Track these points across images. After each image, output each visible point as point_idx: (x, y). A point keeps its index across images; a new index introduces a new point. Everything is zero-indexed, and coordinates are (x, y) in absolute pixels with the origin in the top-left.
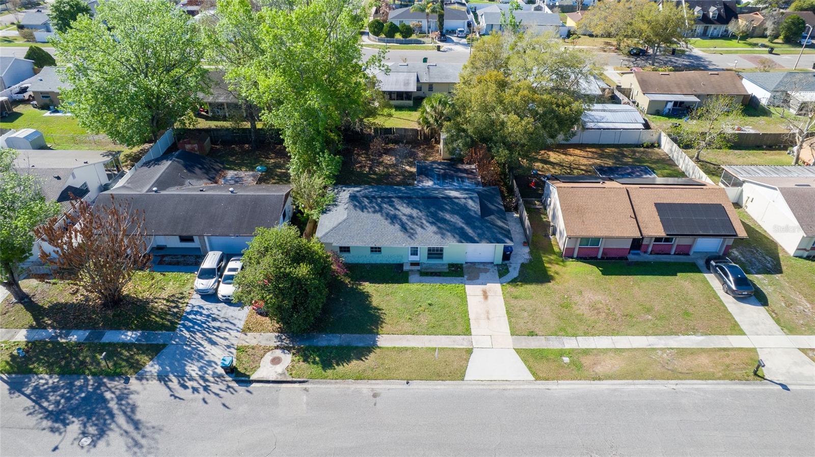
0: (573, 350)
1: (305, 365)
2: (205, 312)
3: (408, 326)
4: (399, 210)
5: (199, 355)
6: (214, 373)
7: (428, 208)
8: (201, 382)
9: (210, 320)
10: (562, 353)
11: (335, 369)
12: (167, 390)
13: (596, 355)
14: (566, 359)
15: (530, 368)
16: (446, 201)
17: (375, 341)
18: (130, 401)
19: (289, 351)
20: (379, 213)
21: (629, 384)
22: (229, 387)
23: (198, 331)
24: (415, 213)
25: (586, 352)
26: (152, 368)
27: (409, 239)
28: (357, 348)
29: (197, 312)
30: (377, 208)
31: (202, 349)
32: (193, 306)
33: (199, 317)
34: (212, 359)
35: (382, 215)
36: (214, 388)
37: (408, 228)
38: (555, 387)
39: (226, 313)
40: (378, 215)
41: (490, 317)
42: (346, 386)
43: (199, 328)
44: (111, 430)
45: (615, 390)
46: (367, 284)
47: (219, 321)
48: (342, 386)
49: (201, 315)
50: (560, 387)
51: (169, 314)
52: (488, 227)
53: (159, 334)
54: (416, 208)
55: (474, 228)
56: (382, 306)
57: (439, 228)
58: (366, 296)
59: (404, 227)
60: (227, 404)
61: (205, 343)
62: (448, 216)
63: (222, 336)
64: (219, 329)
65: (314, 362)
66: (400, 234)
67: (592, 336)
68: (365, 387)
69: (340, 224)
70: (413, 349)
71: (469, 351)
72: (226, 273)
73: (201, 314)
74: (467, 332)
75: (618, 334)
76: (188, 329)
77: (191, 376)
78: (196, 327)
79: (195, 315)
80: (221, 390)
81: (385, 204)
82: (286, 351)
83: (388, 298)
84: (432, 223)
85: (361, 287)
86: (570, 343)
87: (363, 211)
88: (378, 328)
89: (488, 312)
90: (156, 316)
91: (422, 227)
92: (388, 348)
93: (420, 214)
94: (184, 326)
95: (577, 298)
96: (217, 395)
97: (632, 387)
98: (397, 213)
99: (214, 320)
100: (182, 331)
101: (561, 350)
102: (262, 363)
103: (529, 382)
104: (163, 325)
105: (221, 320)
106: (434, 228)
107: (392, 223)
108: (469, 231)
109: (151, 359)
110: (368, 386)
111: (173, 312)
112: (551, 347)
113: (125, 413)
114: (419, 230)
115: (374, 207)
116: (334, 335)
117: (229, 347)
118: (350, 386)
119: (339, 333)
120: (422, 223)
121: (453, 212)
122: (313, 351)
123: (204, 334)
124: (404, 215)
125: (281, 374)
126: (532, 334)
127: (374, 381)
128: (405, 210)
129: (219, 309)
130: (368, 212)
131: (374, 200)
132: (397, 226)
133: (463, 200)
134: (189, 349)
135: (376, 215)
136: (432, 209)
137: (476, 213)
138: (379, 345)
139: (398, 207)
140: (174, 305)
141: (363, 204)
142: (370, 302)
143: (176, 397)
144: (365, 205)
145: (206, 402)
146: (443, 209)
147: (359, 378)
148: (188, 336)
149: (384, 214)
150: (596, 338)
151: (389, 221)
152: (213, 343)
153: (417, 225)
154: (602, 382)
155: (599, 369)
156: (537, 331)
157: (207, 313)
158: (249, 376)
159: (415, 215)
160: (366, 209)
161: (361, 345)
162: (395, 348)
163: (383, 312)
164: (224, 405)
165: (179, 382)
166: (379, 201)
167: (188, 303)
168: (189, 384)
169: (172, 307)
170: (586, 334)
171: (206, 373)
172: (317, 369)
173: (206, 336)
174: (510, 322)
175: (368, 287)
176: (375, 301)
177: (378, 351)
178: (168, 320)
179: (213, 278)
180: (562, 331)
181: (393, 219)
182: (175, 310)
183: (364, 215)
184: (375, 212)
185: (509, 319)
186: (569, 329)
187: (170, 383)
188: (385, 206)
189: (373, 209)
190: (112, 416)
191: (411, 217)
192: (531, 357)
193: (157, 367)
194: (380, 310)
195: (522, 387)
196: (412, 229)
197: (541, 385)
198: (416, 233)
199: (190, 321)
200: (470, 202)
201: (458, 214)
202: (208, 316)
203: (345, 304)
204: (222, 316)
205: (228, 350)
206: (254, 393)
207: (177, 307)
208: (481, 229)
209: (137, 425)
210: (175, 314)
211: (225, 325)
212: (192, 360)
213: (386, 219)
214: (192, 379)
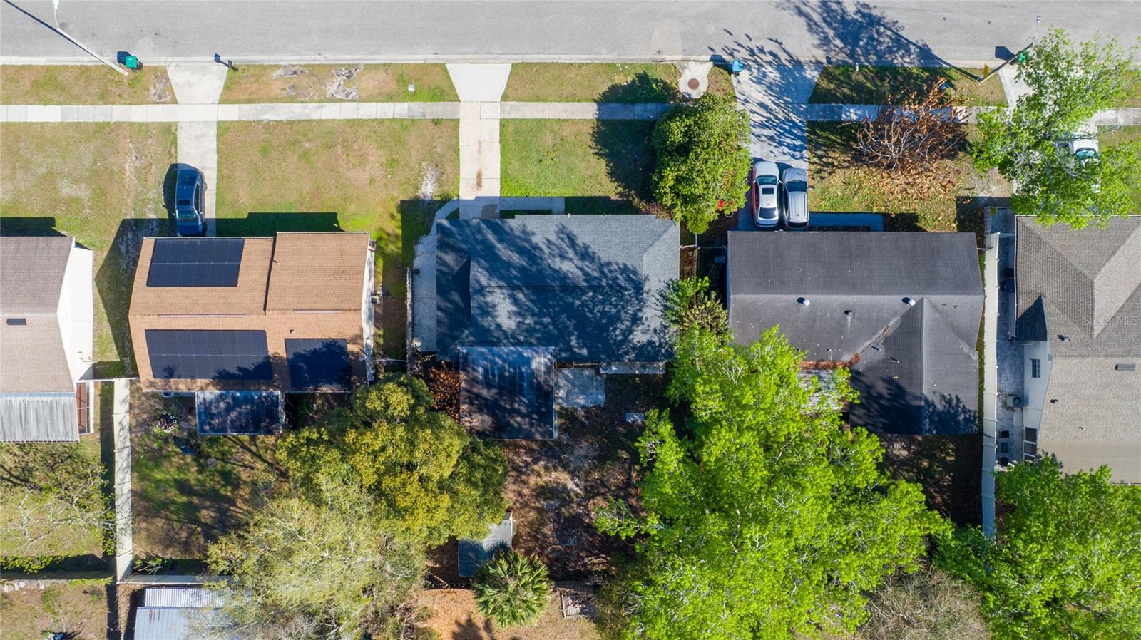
0: (402, 100)
1: (664, 78)
2: (786, 150)
3: (567, 131)
4: (578, 267)
5: (772, 90)
6: (750, 70)
7: (540, 271)
8: (759, 60)
9: (777, 138)
10: (413, 97)
11: (635, 74)
12: (787, 49)
13: (380, 94)
14: (411, 88)
15: (448, 77)
16: (516, 282)
17: (599, 109)
18: (816, 36)
19: (684, 96)
20: (602, 262)
21: (359, 60)
22: (731, 55)
23: (783, 122)
24: (557, 264)
25: (390, 98)
26: (812, 74)
27: (565, 224)
28: (617, 101)
29: (795, 150)
30: (606, 270)
31: (773, 99)
32: (802, 157)
33: (789, 141)
34: (758, 87)
35: (599, 259)
36: (743, 54)
37: (567, 240)
38: (429, 56)
39: (762, 149)
40: (605, 258)
41: (478, 145)
42: (622, 57)
43: (784, 126)
44: (820, 7)
45: (374, 53)
46: (614, 197)
47: (766, 137)
48: (626, 57)
49: (788, 144)
50: (424, 57)
51: (823, 145)
52: (466, 242)
53: (821, 117)
54: (554, 270)
55: (485, 241)
56: (594, 159)
57: (528, 241)
58: (614, 175)
59: (572, 240)
60: (727, 34)
61: (772, 106)
62: (515, 258)
63: (756, 115)
64: (763, 126)
65: (656, 81)
66: (575, 232)
67: (376, 120)
68: (606, 56)
69: (651, 245)
70: (560, 99)
71: (505, 97)
72: (775, 187)
73: (788, 146)
74: (504, 123)
75: (349, 121)
76: (795, 126)
77: (771, 66)
78: (787, 128)
79: (794, 144)
80: (738, 51)
81: (595, 278)
82: (687, 96)
83: (588, 172)
84: (536, 247)
85: (620, 189)
86: (400, 109)
87: (624, 264)
88: (598, 127)
89: (479, 152)
90: (834, 141)
91: (549, 241)
92: (586, 100)
93: (550, 261)
94: (800, 128)
95: (378, 173)
96: (740, 45)
97: (357, 57)
98: (579, 263)
99: (771, 138)
100: (800, 122)
101: (412, 101)
102: (706, 80)
103: (451, 61)
104: (824, 130)
105: (764, 138)
106: (535, 240)
107: (586, 247)
108: (491, 237)
109: (817, 84)
110: (601, 57)
111: (820, 149)
112: (422, 104)
113: (816, 24)
114: (553, 237)
115: (610, 271)
116: (641, 118)
117: (746, 101)
118: (618, 57)
119: (636, 120)
120: (549, 248)
121: (509, 265)
122: (659, 95)
123: (777, 118)
124: (571, 260)
125: (685, 68)
126: (437, 122)
127: (597, 62)
128: (569, 267)
129: (772, 155)
130: (617, 264)
131: (610, 282)
132: (579, 242)
133: (493, 284)
134: (785, 98)
135: (606, 260)
136: (534, 269)
137: (479, 262)
138: (595, 104)
139: (579, 273)
140: (825, 160)
141: (625, 275)
142: (608, 165)
143: (776, 41)
144: (621, 274)
145: (748, 36)
146: (522, 269)
147: (611, 66)
148: (791, 114)
149: (596, 260)
150: (373, 117)
151: (590, 250)
152: (762, 105)
153: (555, 245)
154: (384, 62)
155: (381, 76)
156: (431, 127)
157: (783, 147)
158: (715, 65)
159: (557, 259)
160: (619, 268)
161: (613, 105)
162: (579, 101)
163: (593, 151)
164: (730, 34)
165: (780, 59)
166: (604, 280)
167: (809, 162)
168: (770, 58)
169: (825, 156)
170: (381, 122)
171: (758, 69)
172: (652, 74)
173: (774, 115)
174: (457, 138)
175: (611, 190)
176: (601, 166)
177: (596, 97)
178: (819, 136)
179: (789, 183)
180: (405, 125)
181: (585, 254)
182: (819, 152)
183: (621, 259)
184: (609, 264)
185: (458, 143)
186: (398, 128)
187: (789, 58)
188: (596, 274)
189: (612, 268)
190: (825, 20)
191: (563, 256)
192: (444, 91)
193: (809, 76)
194: (596, 154)
195: (459, 56)
196: (562, 239)
197: (441, 58)
198: (556, 232)
199: (797, 137)
200: (484, 281)
201: (503, 262)
202: (780, 144)
203: (635, 161)
204: (765, 145)
205: (745, 97)
206: (706, 47)
207: (820, 157)
208: (476, 239)
209: (801, 13)
210: (817, 146)
211: (758, 131)
212: (777, 85)
213: (594, 253)
214: (770, 63)
